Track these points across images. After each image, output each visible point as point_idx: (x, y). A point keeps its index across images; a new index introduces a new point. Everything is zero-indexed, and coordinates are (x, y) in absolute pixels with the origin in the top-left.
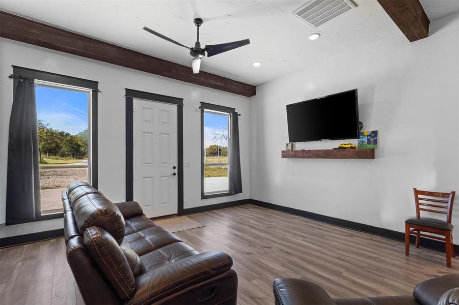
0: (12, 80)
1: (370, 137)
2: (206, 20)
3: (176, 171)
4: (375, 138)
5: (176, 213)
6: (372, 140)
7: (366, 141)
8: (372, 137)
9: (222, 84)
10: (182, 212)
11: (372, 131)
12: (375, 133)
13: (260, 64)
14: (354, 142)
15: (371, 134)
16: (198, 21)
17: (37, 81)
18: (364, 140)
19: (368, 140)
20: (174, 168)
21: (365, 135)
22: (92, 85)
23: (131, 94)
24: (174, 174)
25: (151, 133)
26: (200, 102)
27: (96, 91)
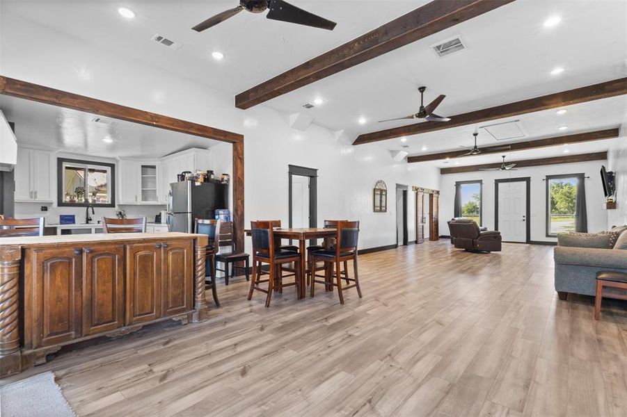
5: (525, 242)
20: (524, 216)
22: (480, 182)
23: (497, 182)
24: (524, 220)
25: (509, 199)
26: (546, 176)
27: (482, 184)
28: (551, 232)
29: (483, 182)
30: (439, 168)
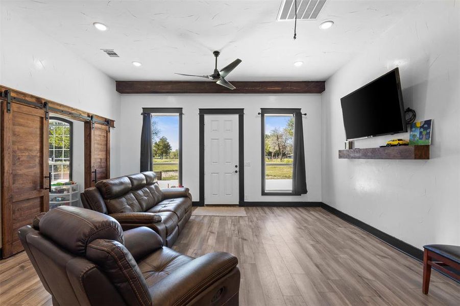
0: (142, 116)
1: (422, 130)
2: (220, 50)
3: (238, 169)
4: (428, 131)
5: (238, 203)
6: (424, 133)
7: (418, 136)
8: (425, 129)
9: (280, 89)
10: (242, 203)
11: (425, 121)
12: (428, 123)
13: (302, 63)
14: (405, 137)
15: (424, 125)
16: (216, 53)
17: (153, 114)
18: (416, 134)
19: (421, 133)
20: (236, 166)
21: (418, 127)
22: (179, 110)
23: (203, 112)
24: (236, 172)
25: (218, 139)
26: (261, 109)
27: (181, 114)
28: (268, 189)
29: (184, 112)
30: (111, 78)
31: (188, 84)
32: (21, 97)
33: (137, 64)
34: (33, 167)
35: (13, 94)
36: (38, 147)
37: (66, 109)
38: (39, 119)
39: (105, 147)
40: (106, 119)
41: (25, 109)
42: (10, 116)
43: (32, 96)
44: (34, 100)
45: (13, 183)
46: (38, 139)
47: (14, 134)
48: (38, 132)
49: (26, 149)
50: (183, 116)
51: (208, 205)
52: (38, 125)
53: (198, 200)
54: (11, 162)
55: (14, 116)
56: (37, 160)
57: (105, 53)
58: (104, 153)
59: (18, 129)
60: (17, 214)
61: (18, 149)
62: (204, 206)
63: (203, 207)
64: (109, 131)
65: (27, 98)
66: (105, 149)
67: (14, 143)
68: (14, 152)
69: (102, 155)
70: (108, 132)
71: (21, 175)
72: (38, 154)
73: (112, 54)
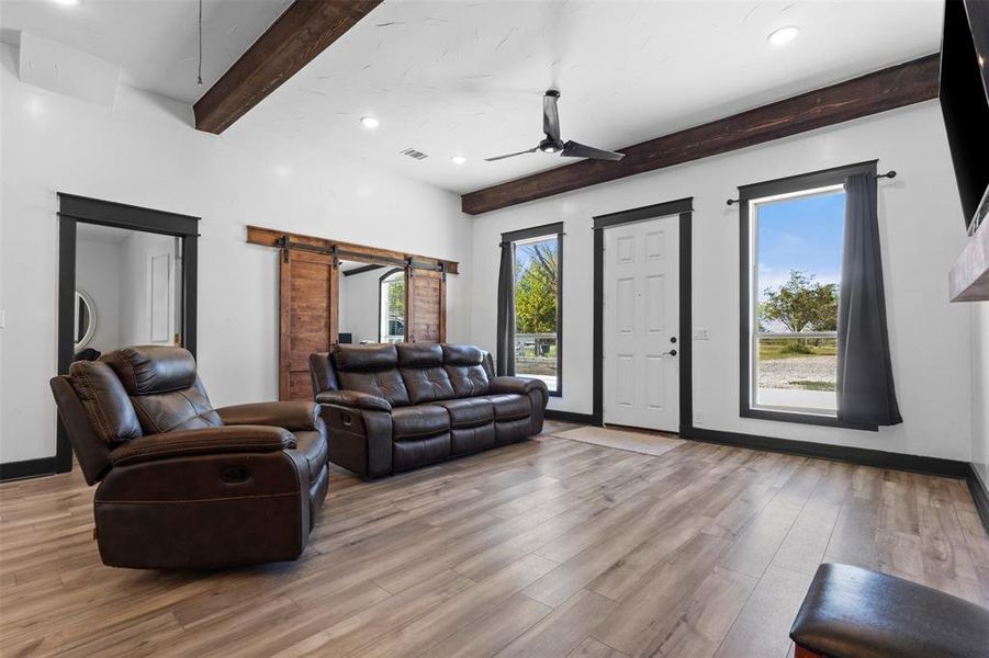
3: (676, 347)
5: (678, 431)
10: (689, 432)
13: (795, 31)
17: (518, 242)
20: (673, 340)
22: (557, 228)
23: (600, 223)
24: (673, 353)
25: (631, 279)
26: (739, 188)
27: (561, 236)
29: (565, 229)
30: (451, 192)
31: (567, 170)
32: (305, 242)
33: (459, 160)
34: (317, 331)
35: (292, 240)
36: (324, 305)
37: (369, 252)
38: (326, 268)
39: (437, 306)
40: (439, 261)
41: (306, 255)
42: (289, 266)
43: (318, 240)
44: (320, 244)
45: (292, 349)
46: (325, 294)
47: (294, 288)
48: (325, 285)
49: (308, 307)
50: (564, 237)
51: (610, 426)
52: (324, 275)
53: (591, 413)
54: (289, 323)
55: (292, 266)
56: (323, 322)
57: (408, 156)
58: (436, 316)
59: (299, 282)
60: (297, 388)
61: (299, 307)
62: (601, 426)
63: (600, 429)
64: (444, 280)
65: (311, 243)
66: (437, 310)
67: (293, 299)
68: (293, 310)
69: (432, 319)
70: (442, 281)
71: (301, 339)
72: (325, 315)
73: (418, 155)
